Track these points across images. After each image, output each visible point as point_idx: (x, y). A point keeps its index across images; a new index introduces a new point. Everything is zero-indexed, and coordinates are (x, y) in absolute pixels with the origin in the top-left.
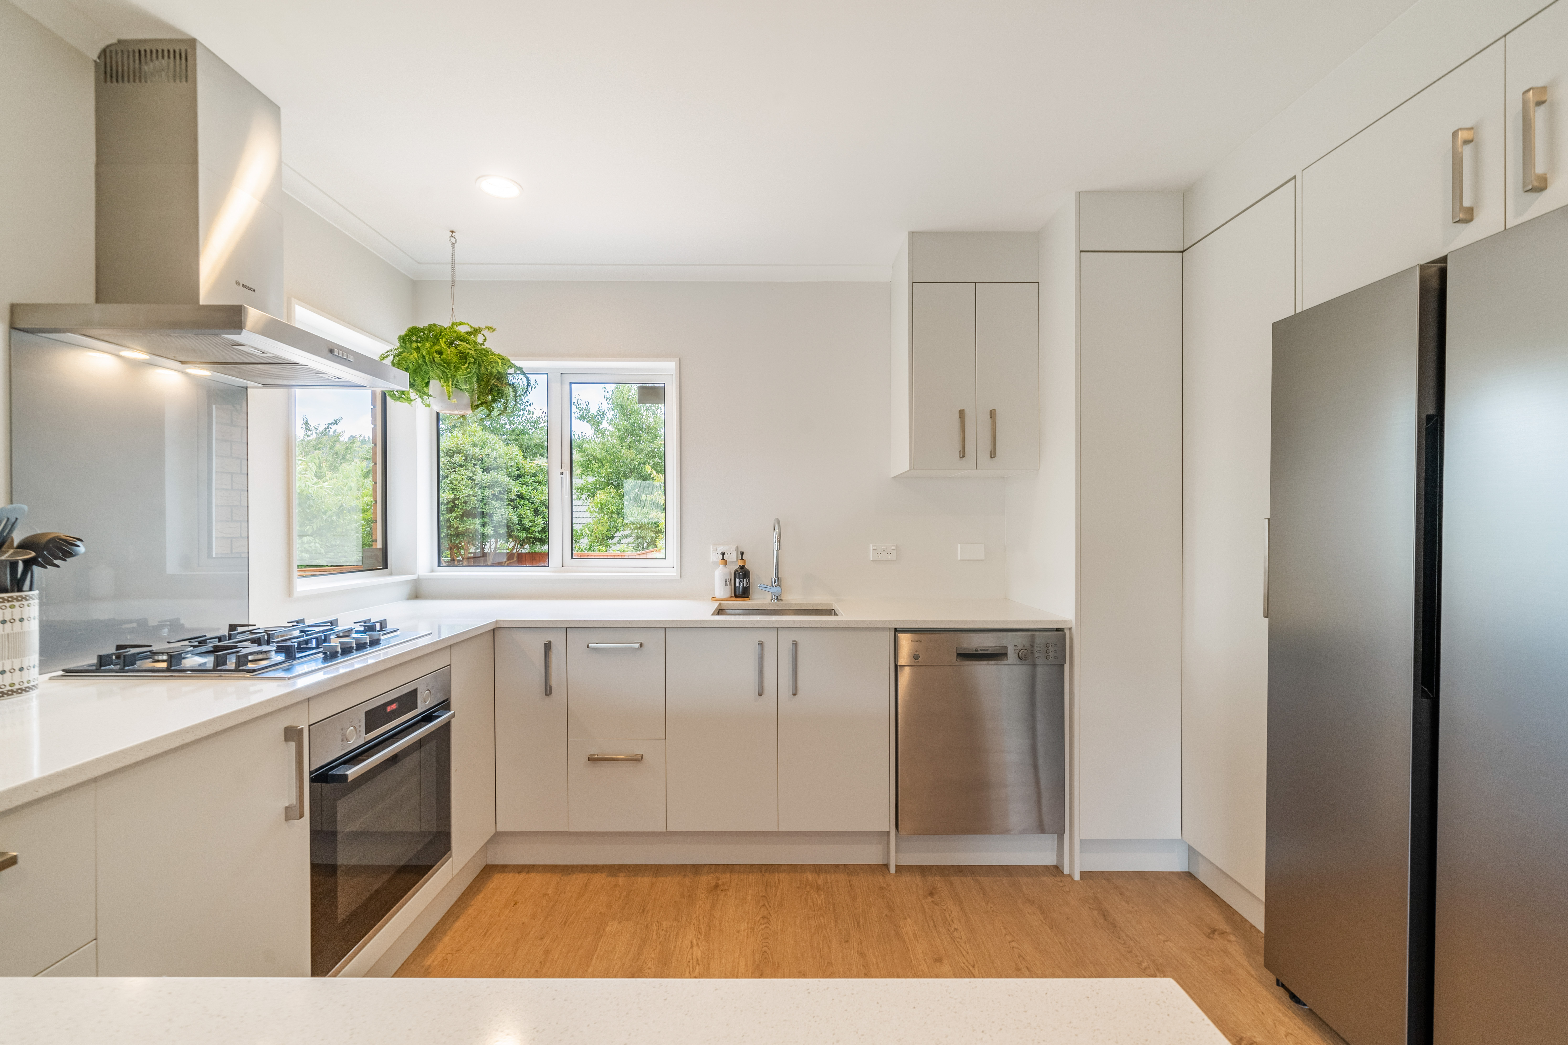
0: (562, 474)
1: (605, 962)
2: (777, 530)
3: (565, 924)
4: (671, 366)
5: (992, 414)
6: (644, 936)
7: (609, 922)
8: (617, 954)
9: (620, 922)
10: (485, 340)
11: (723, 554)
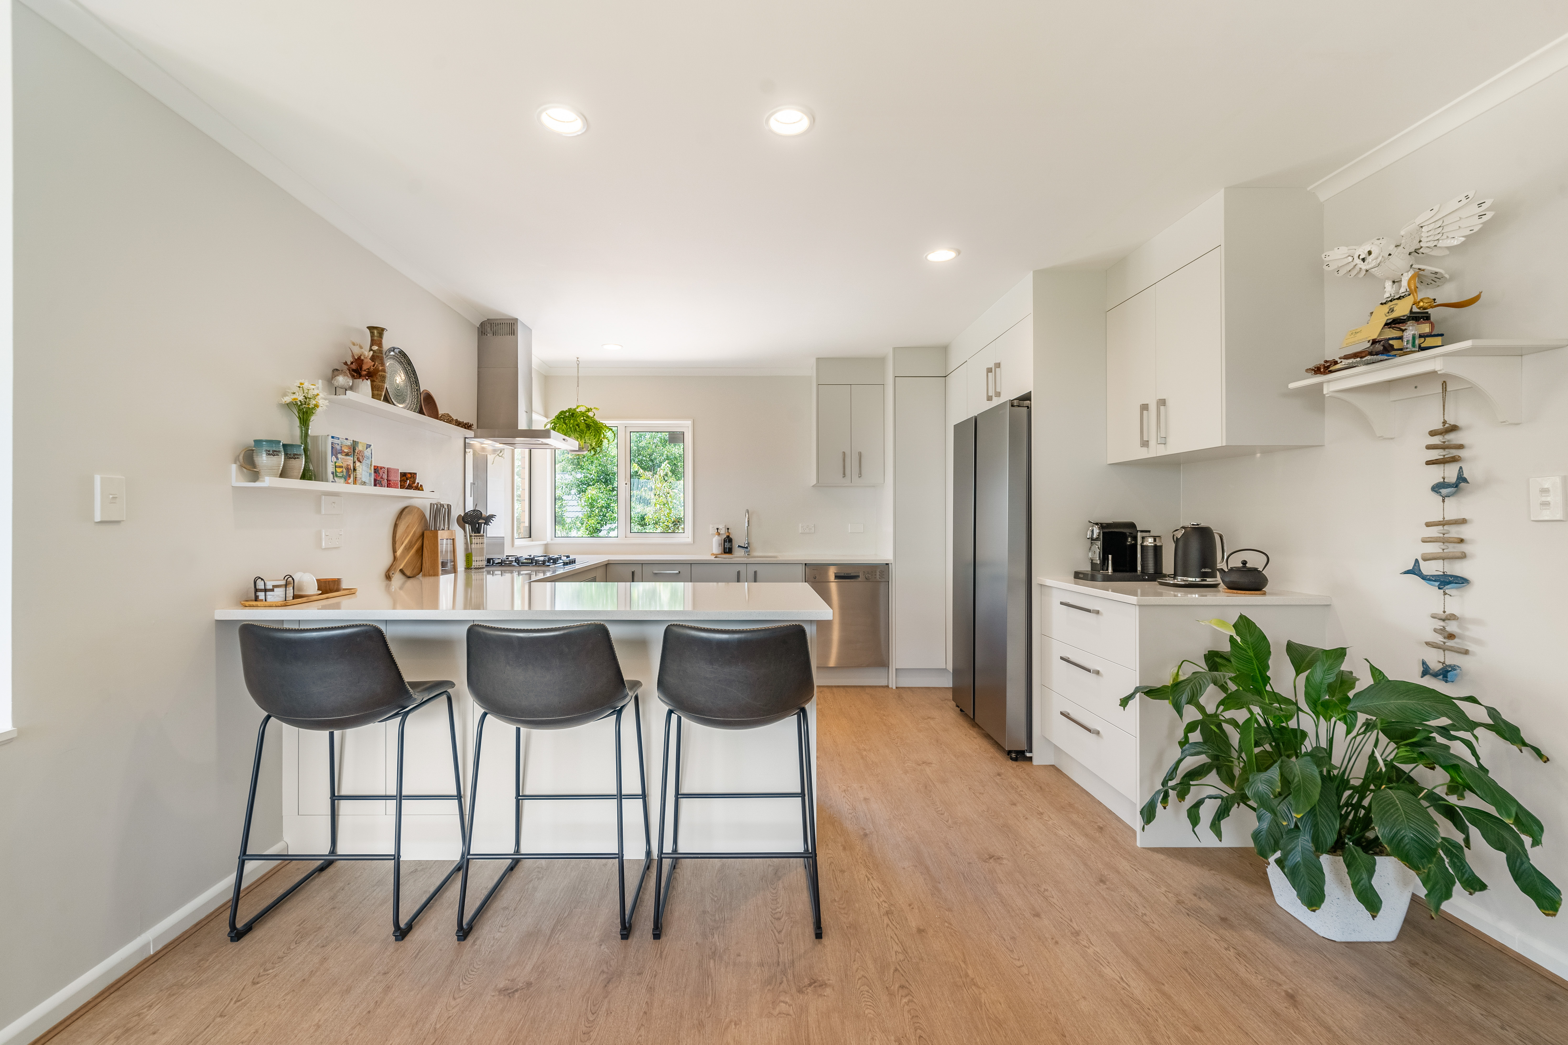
0: (626, 484)
2: (747, 516)
4: (689, 423)
5: (860, 454)
10: (595, 415)
11: (718, 529)
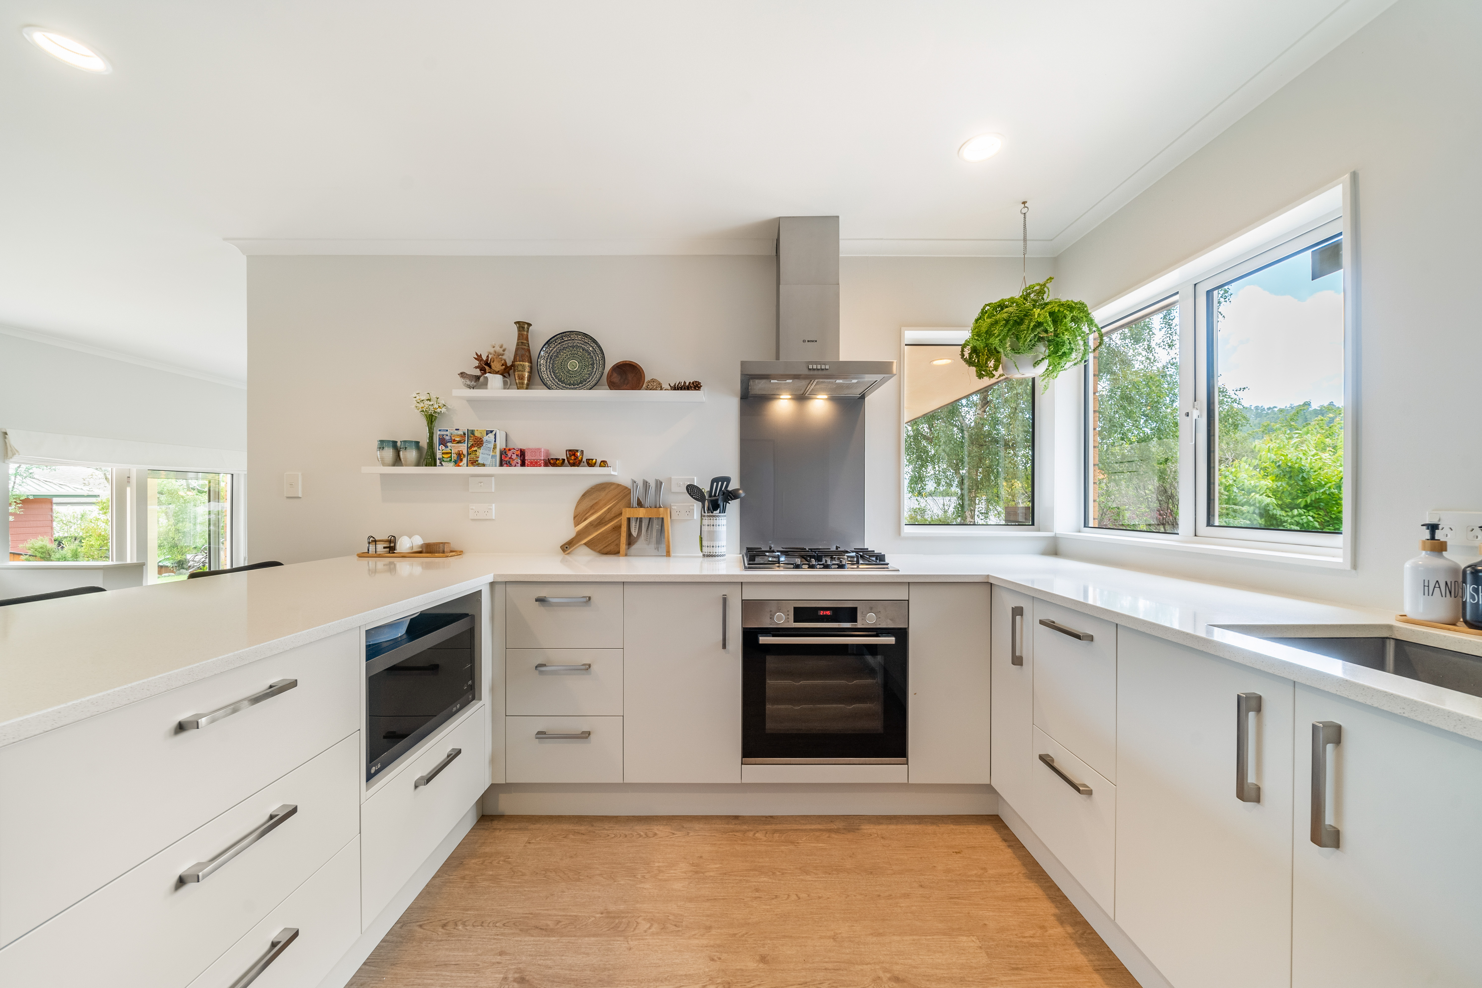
1: (912, 948)
3: (951, 898)
6: (971, 979)
7: (976, 937)
8: (928, 957)
9: (981, 948)
11: (1433, 528)
